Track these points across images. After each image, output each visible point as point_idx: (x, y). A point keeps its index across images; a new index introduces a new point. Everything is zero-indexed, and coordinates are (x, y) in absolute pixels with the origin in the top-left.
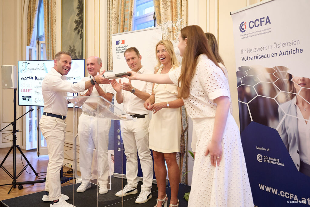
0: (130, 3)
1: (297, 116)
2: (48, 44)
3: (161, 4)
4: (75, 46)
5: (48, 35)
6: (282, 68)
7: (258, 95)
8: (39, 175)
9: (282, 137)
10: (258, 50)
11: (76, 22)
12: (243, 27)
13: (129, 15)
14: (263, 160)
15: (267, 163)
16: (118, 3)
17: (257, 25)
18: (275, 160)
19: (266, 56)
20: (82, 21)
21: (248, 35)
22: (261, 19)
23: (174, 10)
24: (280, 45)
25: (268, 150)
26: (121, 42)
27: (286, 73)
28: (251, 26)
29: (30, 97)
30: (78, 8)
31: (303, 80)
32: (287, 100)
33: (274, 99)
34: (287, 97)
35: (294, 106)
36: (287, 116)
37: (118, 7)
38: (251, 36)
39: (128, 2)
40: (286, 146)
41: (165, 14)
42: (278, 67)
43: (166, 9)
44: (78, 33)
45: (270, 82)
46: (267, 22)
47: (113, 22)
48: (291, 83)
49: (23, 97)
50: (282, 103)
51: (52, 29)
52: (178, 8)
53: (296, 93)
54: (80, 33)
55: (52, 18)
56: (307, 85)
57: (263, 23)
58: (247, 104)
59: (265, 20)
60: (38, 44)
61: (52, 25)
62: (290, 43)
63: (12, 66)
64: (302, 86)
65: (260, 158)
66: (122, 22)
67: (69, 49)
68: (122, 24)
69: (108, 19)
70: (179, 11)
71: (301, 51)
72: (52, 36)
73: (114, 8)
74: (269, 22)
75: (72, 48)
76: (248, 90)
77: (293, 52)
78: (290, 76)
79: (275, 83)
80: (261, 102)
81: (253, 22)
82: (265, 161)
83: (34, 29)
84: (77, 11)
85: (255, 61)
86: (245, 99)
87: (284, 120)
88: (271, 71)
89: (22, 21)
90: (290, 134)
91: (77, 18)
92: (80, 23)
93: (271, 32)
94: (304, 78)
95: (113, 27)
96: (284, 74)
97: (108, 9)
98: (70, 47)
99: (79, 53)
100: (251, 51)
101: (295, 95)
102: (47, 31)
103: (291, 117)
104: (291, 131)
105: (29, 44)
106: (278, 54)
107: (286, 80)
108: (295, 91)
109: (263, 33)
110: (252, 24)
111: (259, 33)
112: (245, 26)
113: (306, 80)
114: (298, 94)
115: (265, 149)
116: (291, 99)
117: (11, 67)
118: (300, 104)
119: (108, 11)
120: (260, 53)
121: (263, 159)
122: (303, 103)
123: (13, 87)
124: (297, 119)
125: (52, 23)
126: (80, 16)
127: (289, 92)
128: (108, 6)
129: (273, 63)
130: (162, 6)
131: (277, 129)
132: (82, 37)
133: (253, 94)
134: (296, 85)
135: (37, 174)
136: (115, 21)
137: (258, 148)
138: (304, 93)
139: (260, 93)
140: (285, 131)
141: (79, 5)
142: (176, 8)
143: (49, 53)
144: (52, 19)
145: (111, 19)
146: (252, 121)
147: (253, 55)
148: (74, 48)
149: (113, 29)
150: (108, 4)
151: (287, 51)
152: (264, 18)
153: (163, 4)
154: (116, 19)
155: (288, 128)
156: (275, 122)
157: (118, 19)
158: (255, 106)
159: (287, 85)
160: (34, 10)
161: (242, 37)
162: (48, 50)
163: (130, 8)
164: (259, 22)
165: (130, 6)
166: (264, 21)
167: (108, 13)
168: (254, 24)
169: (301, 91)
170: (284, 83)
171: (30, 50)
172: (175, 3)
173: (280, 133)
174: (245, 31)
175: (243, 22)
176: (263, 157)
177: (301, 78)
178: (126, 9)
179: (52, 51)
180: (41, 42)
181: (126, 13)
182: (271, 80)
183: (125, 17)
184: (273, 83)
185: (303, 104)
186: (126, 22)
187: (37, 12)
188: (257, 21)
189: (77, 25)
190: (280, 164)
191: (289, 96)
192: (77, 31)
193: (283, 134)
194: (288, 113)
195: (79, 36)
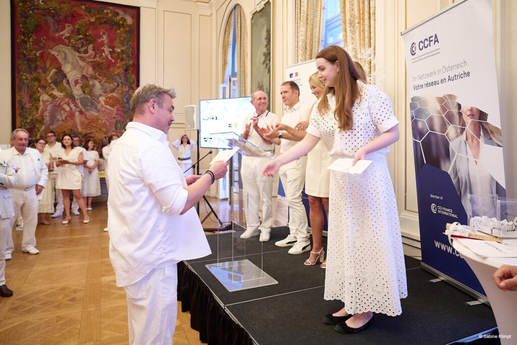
0: (318, 29)
1: (467, 155)
2: (240, 80)
3: (347, 27)
4: (263, 81)
5: (241, 71)
6: (451, 96)
7: (429, 131)
8: (223, 224)
9: (454, 181)
10: (428, 75)
11: (264, 54)
12: (414, 49)
13: (317, 42)
14: (437, 211)
15: (441, 214)
16: (307, 29)
17: (426, 46)
18: (448, 210)
19: (436, 83)
20: (269, 54)
21: (418, 59)
22: (430, 38)
23: (362, 33)
24: (448, 69)
25: (442, 198)
26: (294, 75)
27: (455, 103)
28: (421, 48)
29: (211, 138)
30: (266, 39)
31: (472, 110)
32: (457, 136)
33: (445, 135)
34: (457, 132)
35: (464, 143)
36: (458, 155)
37: (306, 34)
38: (421, 59)
39: (316, 27)
40: (459, 193)
41: (353, 38)
42: (448, 95)
43: (353, 32)
44: (266, 67)
45: (440, 114)
46: (435, 41)
47: (300, 52)
48: (460, 114)
49: (205, 138)
50: (453, 140)
51: (244, 64)
52: (366, 30)
53: (465, 126)
54: (268, 67)
55: (244, 51)
56: (475, 116)
57: (432, 43)
58: (420, 142)
59: (433, 38)
60: (230, 82)
61: (244, 59)
62: (458, 66)
63: (195, 106)
64: (471, 118)
65: (434, 208)
66: (309, 52)
67: (257, 86)
68: (309, 53)
69: (296, 48)
70: (367, 34)
71: (468, 74)
72: (245, 71)
73: (301, 35)
74: (437, 41)
75: (261, 84)
76: (420, 125)
77: (460, 76)
78: (459, 106)
79: (445, 115)
80: (433, 139)
81: (422, 42)
82: (439, 211)
83: (228, 65)
84: (265, 42)
85: (425, 89)
86: (418, 137)
87: (455, 161)
88: (441, 100)
89: (217, 57)
90: (462, 178)
91: (265, 50)
92: (268, 55)
93: (439, 53)
94: (472, 107)
95: (300, 58)
96: (453, 103)
97: (296, 37)
98: (259, 83)
99: (267, 89)
100: (421, 77)
101: (465, 129)
102: (239, 66)
103: (461, 157)
104: (462, 175)
105: (223, 82)
106: (447, 80)
107: (455, 111)
108: (464, 124)
109: (432, 55)
110: (422, 45)
111: (428, 55)
112: (415, 47)
113: (475, 111)
114: (467, 128)
115: (438, 198)
116: (461, 134)
117: (193, 107)
118: (470, 140)
119: (296, 39)
120: (430, 80)
121: (437, 209)
122: (472, 138)
123: (195, 129)
124: (468, 159)
125: (244, 57)
126: (268, 47)
127: (459, 125)
128: (296, 34)
129: (442, 90)
130: (348, 29)
131: (449, 173)
132: (269, 72)
133: (425, 130)
134: (464, 116)
135: (221, 223)
136: (302, 51)
137: (432, 196)
138: (472, 126)
139: (432, 128)
140: (456, 174)
141: (267, 35)
142: (364, 30)
143: (240, 91)
144: (244, 53)
145: (299, 48)
146: (425, 163)
147: (423, 82)
148: (262, 84)
149: (301, 60)
150: (296, 32)
151: (455, 76)
152: (432, 37)
153: (350, 27)
154: (304, 48)
155: (459, 170)
156: (447, 164)
157: (306, 48)
158: (427, 145)
159: (457, 117)
160: (228, 44)
161: (413, 61)
162: (240, 87)
163: (317, 34)
164: (428, 42)
165: (318, 31)
166: (432, 40)
167: (296, 41)
168: (423, 45)
169: (470, 124)
170: (454, 115)
171: (224, 88)
172: (363, 24)
173: (452, 177)
174: (415, 53)
175: (413, 44)
176: (437, 207)
177: (469, 108)
178: (314, 35)
179: (244, 88)
180: (233, 79)
181: (314, 40)
182: (442, 113)
183: (312, 45)
184: (443, 116)
185: (472, 141)
186: (313, 50)
187: (231, 46)
188: (426, 41)
189: (265, 58)
190: (453, 215)
191: (459, 131)
192: (265, 65)
193: (454, 178)
194: (458, 153)
195: (267, 71)
